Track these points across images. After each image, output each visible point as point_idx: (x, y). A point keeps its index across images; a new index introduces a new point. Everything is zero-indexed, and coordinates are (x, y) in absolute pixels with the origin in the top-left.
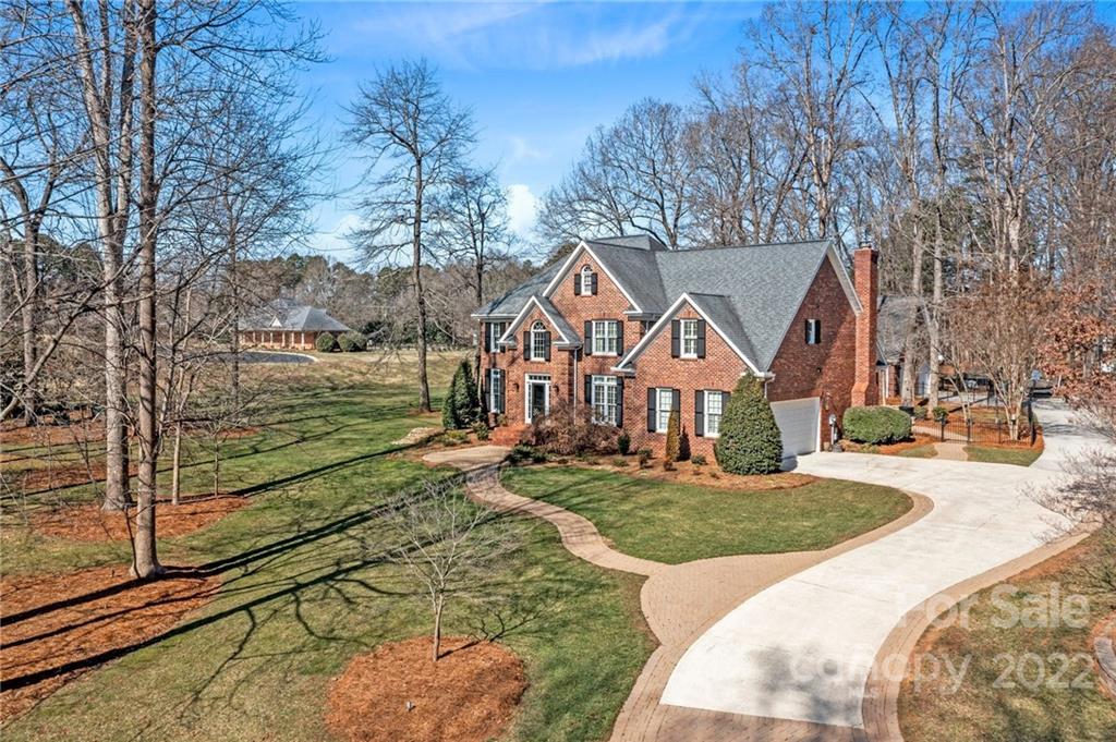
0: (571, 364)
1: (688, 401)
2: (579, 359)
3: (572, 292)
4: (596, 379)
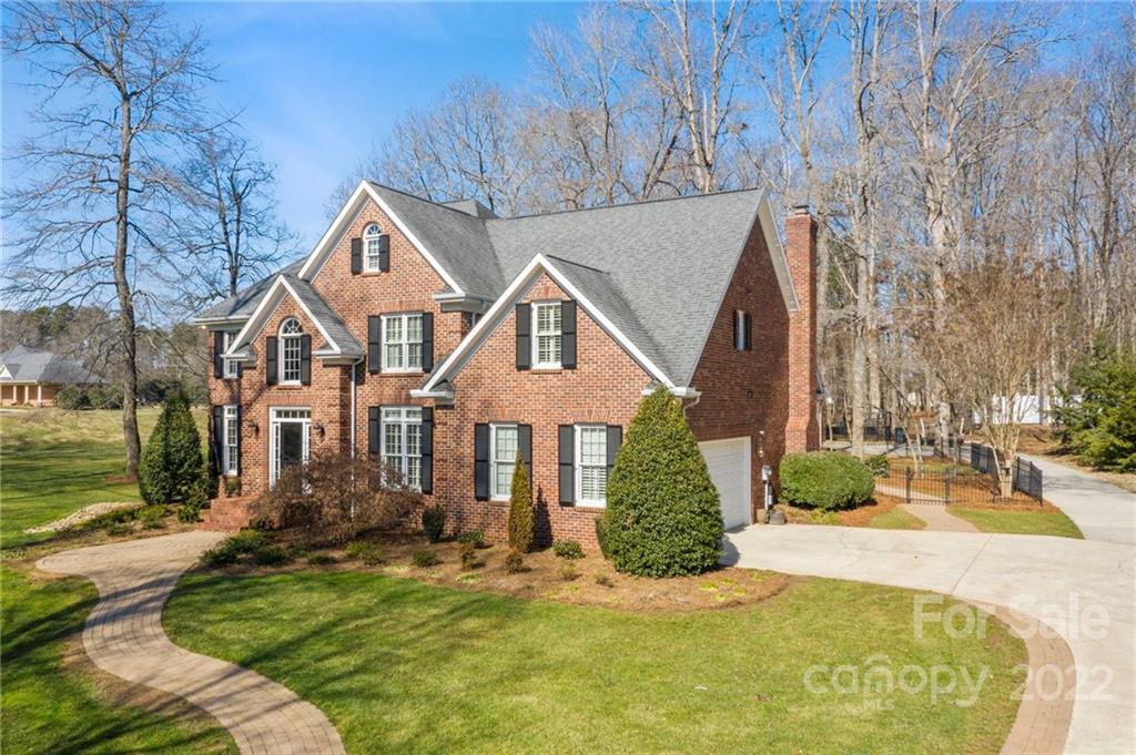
0: (345, 389)
1: (545, 445)
2: (360, 381)
3: (348, 269)
4: (387, 415)
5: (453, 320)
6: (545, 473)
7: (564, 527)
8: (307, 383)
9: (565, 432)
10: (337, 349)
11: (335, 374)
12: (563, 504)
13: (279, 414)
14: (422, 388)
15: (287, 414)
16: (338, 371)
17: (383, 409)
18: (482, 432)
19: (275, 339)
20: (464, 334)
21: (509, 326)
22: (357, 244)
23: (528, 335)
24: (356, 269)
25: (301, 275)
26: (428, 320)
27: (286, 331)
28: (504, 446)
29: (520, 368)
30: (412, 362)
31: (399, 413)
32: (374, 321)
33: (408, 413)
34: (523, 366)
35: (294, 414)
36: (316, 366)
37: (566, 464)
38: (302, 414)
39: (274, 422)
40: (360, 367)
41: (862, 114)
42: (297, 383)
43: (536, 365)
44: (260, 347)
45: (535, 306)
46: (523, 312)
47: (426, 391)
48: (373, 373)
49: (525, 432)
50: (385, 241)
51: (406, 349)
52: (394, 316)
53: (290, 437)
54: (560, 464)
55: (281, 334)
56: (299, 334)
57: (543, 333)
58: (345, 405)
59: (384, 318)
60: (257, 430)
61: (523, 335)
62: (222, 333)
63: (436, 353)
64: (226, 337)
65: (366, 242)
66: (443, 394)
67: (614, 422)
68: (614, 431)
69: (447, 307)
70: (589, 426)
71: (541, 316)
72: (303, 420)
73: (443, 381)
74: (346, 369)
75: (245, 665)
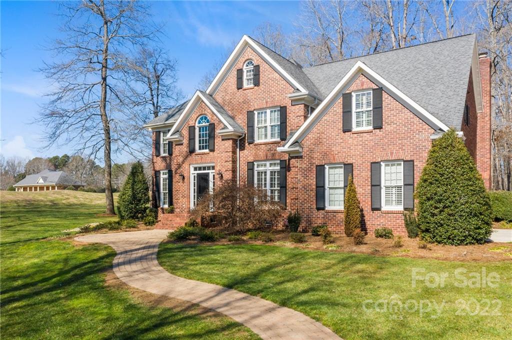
0: (234, 152)
1: (362, 178)
2: (242, 148)
3: (234, 87)
4: (258, 166)
5: (300, 109)
6: (363, 191)
7: (374, 222)
8: (213, 150)
9: (375, 167)
10: (231, 129)
11: (229, 143)
12: (373, 209)
13: (195, 169)
14: (284, 146)
15: (200, 169)
16: (231, 142)
17: (256, 164)
18: (320, 170)
19: (194, 127)
20: (306, 118)
21: (338, 108)
22: (240, 72)
23: (350, 112)
24: (240, 86)
25: (207, 92)
26: (283, 111)
27: (199, 123)
28: (334, 178)
29: (344, 132)
30: (272, 135)
31: (265, 165)
32: (250, 115)
33: (271, 165)
34: (347, 129)
35: (204, 168)
36: (218, 141)
37: (375, 185)
38: (209, 168)
39: (192, 174)
40: (242, 140)
41: (493, 19)
42: (207, 151)
43: (355, 129)
44: (185, 132)
45: (354, 94)
46: (347, 98)
47: (286, 148)
48: (249, 144)
49: (349, 168)
50: (257, 68)
51: (269, 129)
52: (262, 110)
53: (203, 181)
54: (372, 186)
55: (197, 125)
56: (208, 124)
57: (358, 110)
58: (234, 162)
59: (256, 113)
60: (184, 178)
61: (347, 112)
62: (160, 132)
63: (288, 129)
64: (162, 134)
65: (245, 71)
66: (297, 148)
67: (408, 158)
68: (409, 164)
69: (295, 102)
70: (390, 162)
71: (357, 100)
72: (210, 171)
73: (296, 143)
74: (235, 141)
75: (229, 286)
